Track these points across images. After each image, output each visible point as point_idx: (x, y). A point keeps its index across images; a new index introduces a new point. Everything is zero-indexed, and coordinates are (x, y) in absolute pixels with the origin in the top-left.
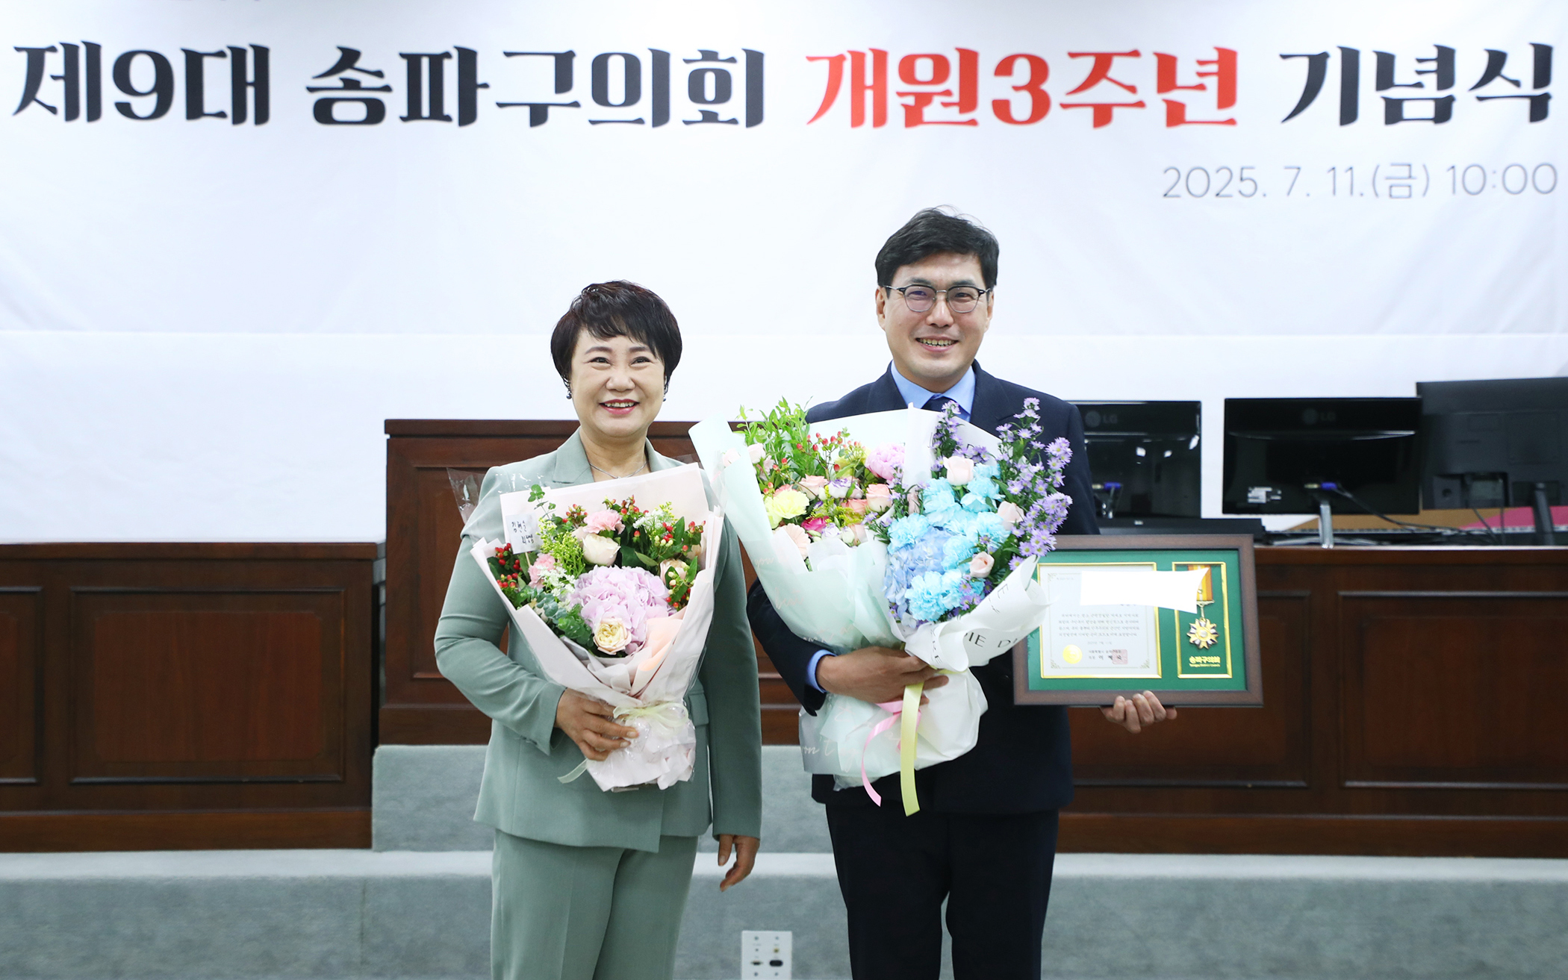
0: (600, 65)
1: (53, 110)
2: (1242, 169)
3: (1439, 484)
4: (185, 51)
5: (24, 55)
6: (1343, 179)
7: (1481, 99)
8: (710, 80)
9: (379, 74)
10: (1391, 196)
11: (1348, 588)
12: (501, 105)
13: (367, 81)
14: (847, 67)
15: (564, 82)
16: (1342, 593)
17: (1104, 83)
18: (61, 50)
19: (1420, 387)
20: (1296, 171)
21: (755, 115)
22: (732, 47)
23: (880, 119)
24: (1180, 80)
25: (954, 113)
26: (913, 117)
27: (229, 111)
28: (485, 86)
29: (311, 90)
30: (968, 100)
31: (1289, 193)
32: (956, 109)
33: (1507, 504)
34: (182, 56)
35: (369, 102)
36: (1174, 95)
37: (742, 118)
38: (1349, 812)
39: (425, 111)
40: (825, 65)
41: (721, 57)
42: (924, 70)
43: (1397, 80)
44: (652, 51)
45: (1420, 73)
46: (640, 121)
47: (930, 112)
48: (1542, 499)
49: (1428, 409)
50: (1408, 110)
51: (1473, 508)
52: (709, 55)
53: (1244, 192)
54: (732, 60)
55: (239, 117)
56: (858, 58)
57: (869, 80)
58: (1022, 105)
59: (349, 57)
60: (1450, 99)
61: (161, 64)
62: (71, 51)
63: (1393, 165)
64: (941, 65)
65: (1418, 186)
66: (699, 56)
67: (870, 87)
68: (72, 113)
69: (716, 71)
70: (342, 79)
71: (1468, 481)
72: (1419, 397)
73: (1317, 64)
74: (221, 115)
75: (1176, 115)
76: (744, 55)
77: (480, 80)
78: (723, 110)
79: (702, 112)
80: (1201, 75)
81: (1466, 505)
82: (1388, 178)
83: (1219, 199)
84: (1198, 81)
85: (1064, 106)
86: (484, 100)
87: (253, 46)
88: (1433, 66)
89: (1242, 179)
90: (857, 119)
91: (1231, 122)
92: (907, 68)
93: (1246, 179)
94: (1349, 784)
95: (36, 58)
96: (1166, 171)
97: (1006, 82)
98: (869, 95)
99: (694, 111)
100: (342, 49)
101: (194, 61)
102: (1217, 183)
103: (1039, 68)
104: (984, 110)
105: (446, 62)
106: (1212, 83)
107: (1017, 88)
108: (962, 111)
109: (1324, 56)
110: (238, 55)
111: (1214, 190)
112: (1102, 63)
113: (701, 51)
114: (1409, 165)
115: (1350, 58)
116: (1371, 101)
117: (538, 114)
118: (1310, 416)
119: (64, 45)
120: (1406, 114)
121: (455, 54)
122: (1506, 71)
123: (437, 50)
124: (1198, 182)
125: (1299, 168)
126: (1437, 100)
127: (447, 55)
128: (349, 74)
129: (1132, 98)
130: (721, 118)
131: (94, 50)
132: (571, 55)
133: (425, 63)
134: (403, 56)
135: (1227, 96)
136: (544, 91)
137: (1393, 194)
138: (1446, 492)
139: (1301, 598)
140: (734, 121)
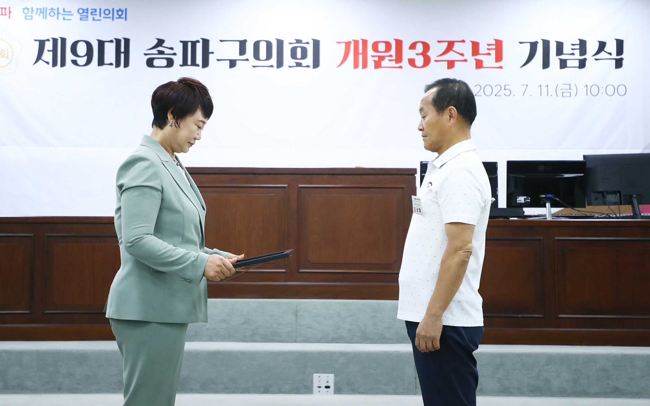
0: (257, 45)
1: (48, 63)
2: (505, 85)
3: (593, 195)
4: (98, 40)
5: (38, 42)
6: (544, 90)
7: (596, 60)
8: (299, 51)
9: (172, 49)
10: (563, 96)
11: (558, 236)
12: (218, 60)
13: (167, 51)
14: (352, 46)
15: (242, 51)
16: (556, 238)
17: (451, 52)
18: (51, 40)
19: (584, 157)
20: (526, 86)
21: (316, 64)
22: (307, 38)
23: (365, 66)
24: (481, 52)
25: (393, 64)
26: (378, 65)
27: (114, 63)
28: (212, 53)
29: (146, 54)
30: (399, 59)
31: (523, 95)
32: (394, 62)
33: (621, 204)
34: (97, 42)
35: (167, 59)
36: (478, 57)
37: (311, 65)
38: (560, 328)
39: (189, 63)
40: (343, 46)
41: (303, 42)
42: (382, 47)
43: (564, 53)
44: (277, 39)
45: (573, 49)
46: (272, 66)
47: (384, 63)
48: (635, 201)
49: (588, 166)
50: (569, 63)
51: (607, 205)
52: (299, 41)
53: (505, 94)
54: (308, 43)
55: (118, 65)
56: (356, 42)
57: (360, 51)
58: (420, 61)
59: (160, 42)
60: (585, 60)
61: (89, 46)
62: (55, 41)
63: (563, 84)
64: (388, 45)
65: (573, 92)
66: (295, 42)
67: (360, 54)
68: (55, 64)
69: (301, 47)
70: (158, 51)
71: (605, 195)
72: (585, 160)
73: (534, 46)
74: (111, 64)
75: (479, 65)
76: (312, 41)
77: (211, 50)
78: (304, 62)
79: (296, 63)
80: (489, 49)
81: (605, 204)
82: (561, 89)
83: (496, 97)
84: (488, 52)
85: (436, 61)
86: (212, 58)
87: (124, 38)
88: (578, 47)
89: (505, 89)
90: (356, 66)
91: (501, 67)
92: (375, 46)
93: (507, 89)
94: (560, 316)
95: (42, 44)
96: (475, 86)
97: (413, 52)
98: (360, 57)
99: (293, 62)
100: (157, 39)
101: (101, 44)
102: (496, 90)
103: (426, 47)
104: (405, 63)
105: (198, 44)
106: (493, 53)
107: (417, 54)
108: (396, 63)
109: (536, 43)
110: (118, 41)
111: (494, 93)
112: (451, 45)
113: (295, 40)
114: (570, 85)
115: (546, 44)
116: (554, 60)
117: (233, 64)
118: (541, 168)
119: (52, 38)
120: (568, 65)
121: (201, 41)
122: (605, 49)
123: (195, 40)
124: (488, 90)
125: (527, 85)
126: (579, 60)
127: (198, 41)
128: (160, 48)
129: (462, 58)
130: (303, 65)
131: (63, 40)
132: (245, 41)
133: (190, 44)
134: (181, 42)
135: (499, 58)
136: (235, 55)
137: (564, 95)
138: (596, 199)
139: (540, 240)
140: (308, 66)
